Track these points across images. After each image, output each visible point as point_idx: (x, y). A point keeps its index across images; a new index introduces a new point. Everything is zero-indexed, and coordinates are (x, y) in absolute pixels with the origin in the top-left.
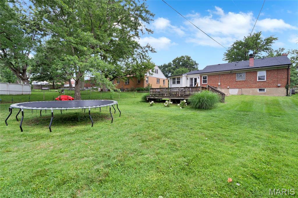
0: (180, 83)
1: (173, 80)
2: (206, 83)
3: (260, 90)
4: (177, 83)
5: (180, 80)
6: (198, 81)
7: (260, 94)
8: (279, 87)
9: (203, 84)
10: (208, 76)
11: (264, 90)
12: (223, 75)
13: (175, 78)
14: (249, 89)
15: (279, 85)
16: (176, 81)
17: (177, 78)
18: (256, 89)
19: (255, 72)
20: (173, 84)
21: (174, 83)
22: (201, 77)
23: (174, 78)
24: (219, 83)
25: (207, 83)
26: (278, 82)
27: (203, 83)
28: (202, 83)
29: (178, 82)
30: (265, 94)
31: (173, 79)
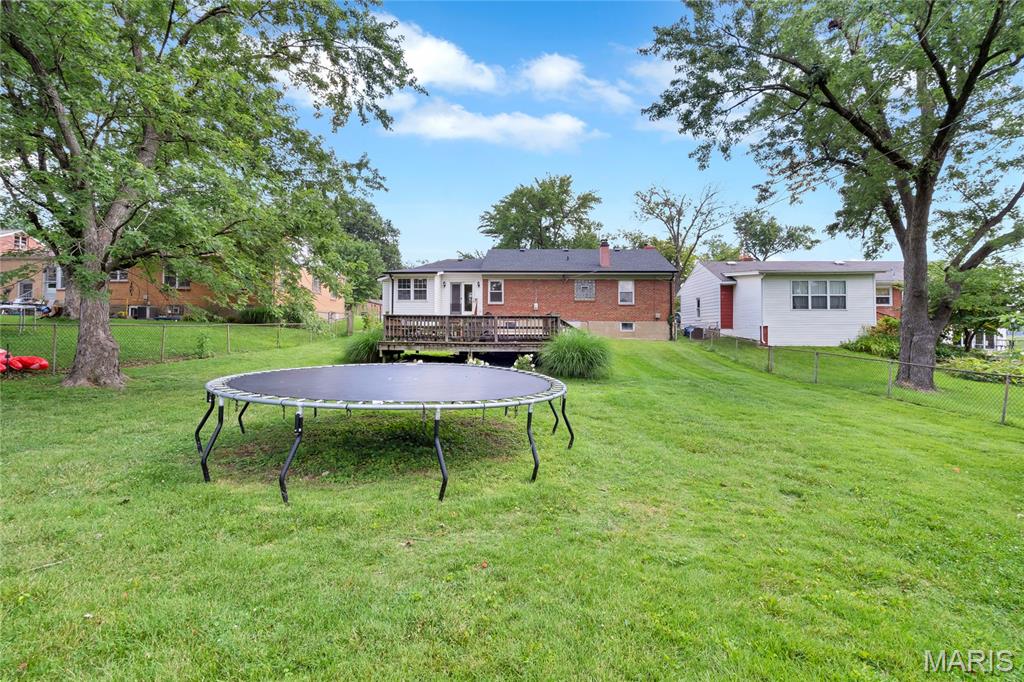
0: (425, 298)
1: (400, 287)
2: (501, 300)
3: (625, 325)
4: (416, 298)
5: (425, 286)
6: (477, 294)
7: (626, 335)
8: (657, 319)
9: (494, 303)
10: (505, 280)
11: (631, 325)
12: (542, 281)
13: (409, 281)
14: (602, 322)
15: (658, 315)
16: (412, 289)
17: (416, 281)
18: (617, 323)
19: (615, 283)
20: (400, 298)
21: (404, 295)
22: (485, 282)
23: (404, 281)
24: (536, 305)
25: (502, 303)
26: (655, 311)
27: (492, 300)
28: (489, 302)
29: (421, 295)
30: (633, 334)
31: (400, 281)
